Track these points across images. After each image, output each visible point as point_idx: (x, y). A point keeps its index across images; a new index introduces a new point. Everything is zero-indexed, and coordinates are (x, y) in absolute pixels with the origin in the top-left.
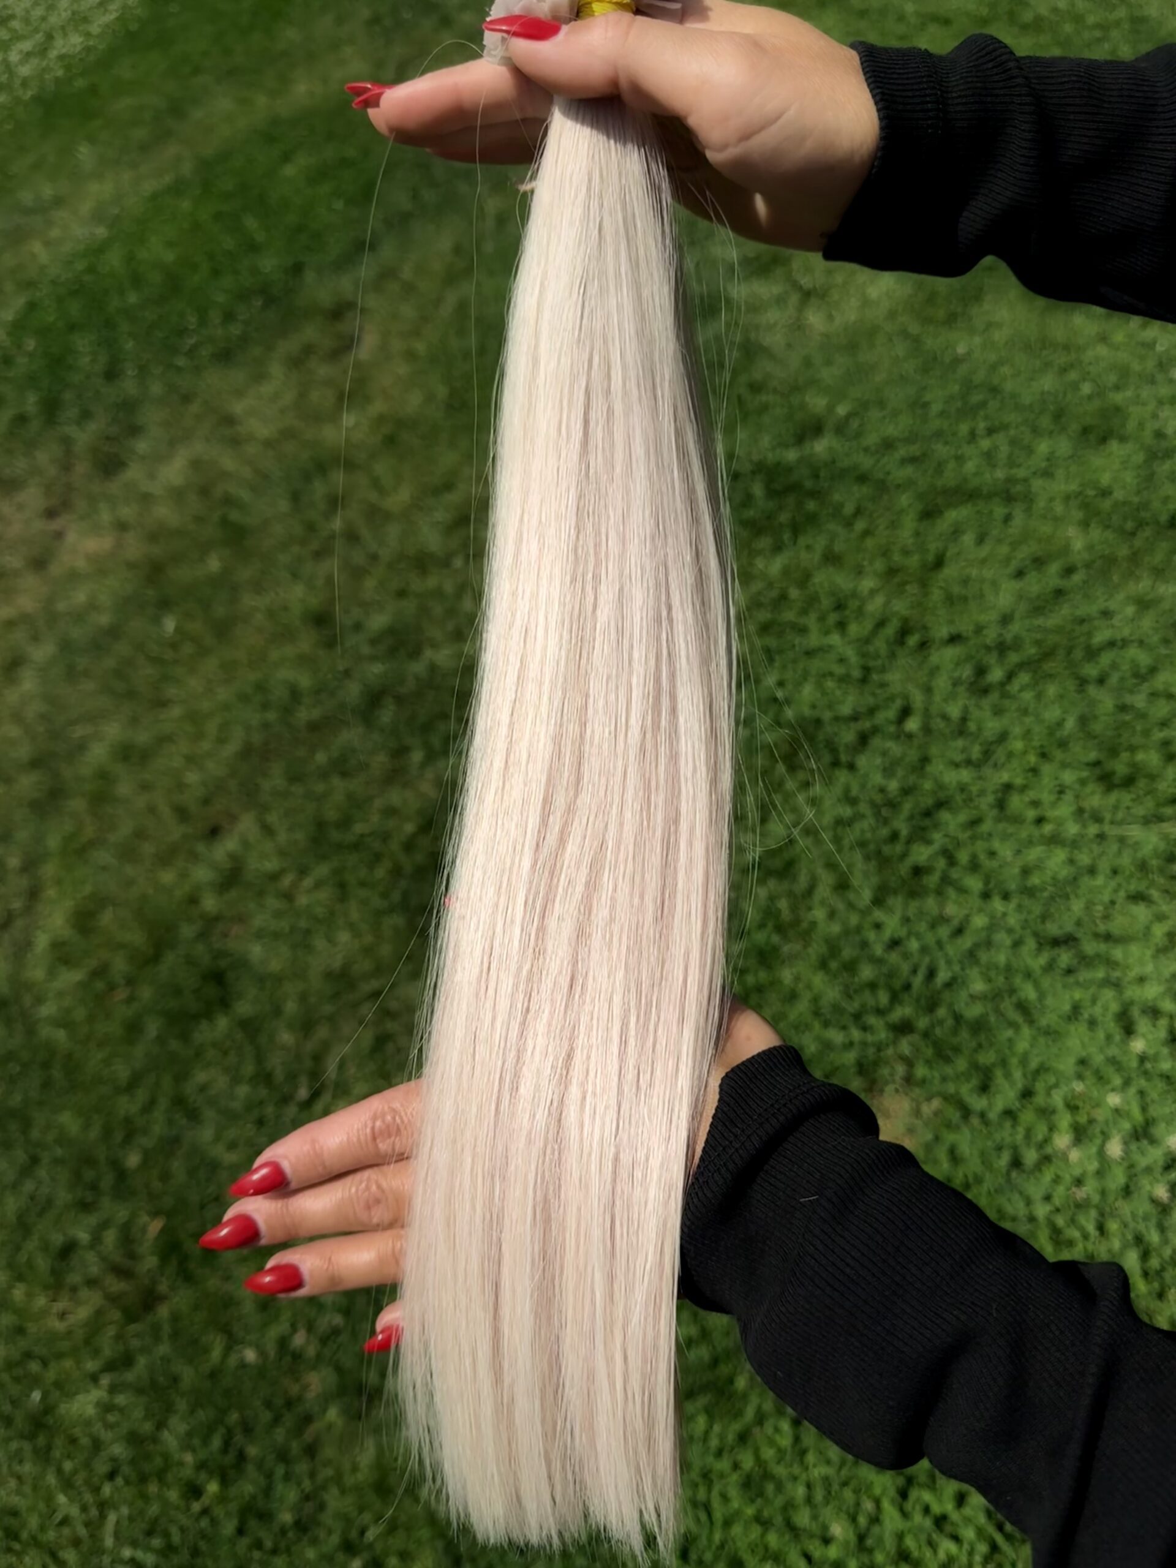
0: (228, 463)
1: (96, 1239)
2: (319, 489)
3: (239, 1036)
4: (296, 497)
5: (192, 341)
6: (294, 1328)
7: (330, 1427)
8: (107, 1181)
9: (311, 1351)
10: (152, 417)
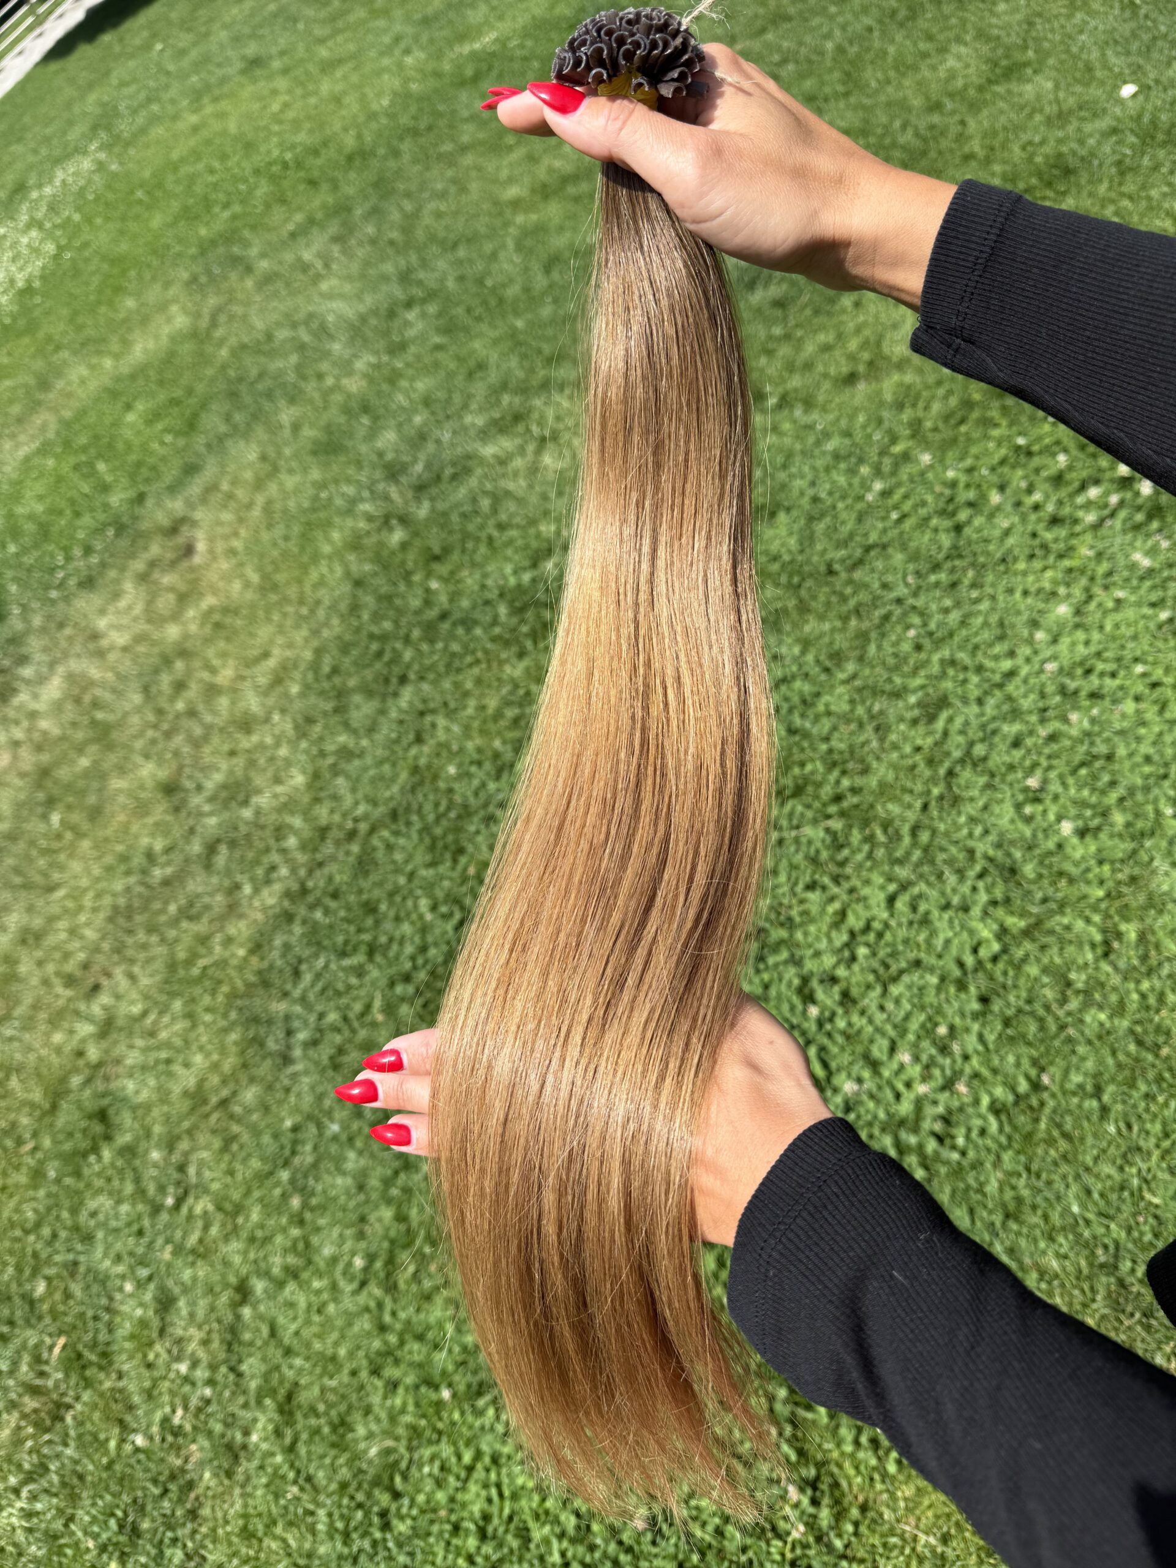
0: (95, 673)
1: (15, 1366)
2: (165, 680)
3: (119, 1163)
4: (146, 689)
8: (21, 1313)
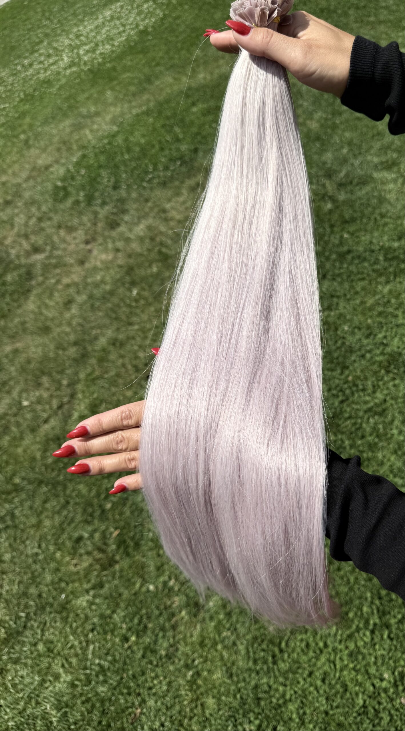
1: (91, 536)
5: (150, 176)
6: (170, 578)
7: (183, 618)
8: (98, 513)
9: (176, 589)
10: (132, 206)
